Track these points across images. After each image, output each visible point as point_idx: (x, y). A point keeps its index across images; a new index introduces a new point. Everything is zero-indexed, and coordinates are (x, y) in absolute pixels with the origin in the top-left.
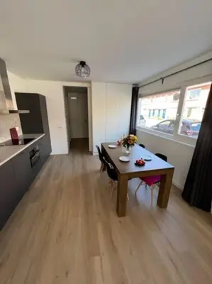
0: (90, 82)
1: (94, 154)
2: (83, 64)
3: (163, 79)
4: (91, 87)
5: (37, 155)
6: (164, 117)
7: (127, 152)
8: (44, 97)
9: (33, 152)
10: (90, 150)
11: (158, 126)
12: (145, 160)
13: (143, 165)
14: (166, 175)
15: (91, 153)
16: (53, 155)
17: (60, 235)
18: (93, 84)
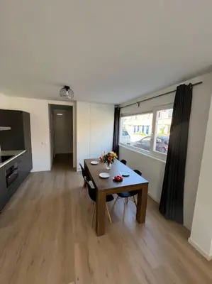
0: (75, 102)
1: (78, 170)
2: (67, 88)
3: (139, 103)
4: (76, 106)
5: (15, 172)
6: (147, 133)
7: (108, 168)
8: (28, 115)
9: (11, 170)
10: (74, 166)
11: (140, 142)
12: (123, 176)
13: (121, 180)
14: (141, 190)
15: (75, 170)
16: (33, 173)
17: (32, 262)
18: (78, 103)
